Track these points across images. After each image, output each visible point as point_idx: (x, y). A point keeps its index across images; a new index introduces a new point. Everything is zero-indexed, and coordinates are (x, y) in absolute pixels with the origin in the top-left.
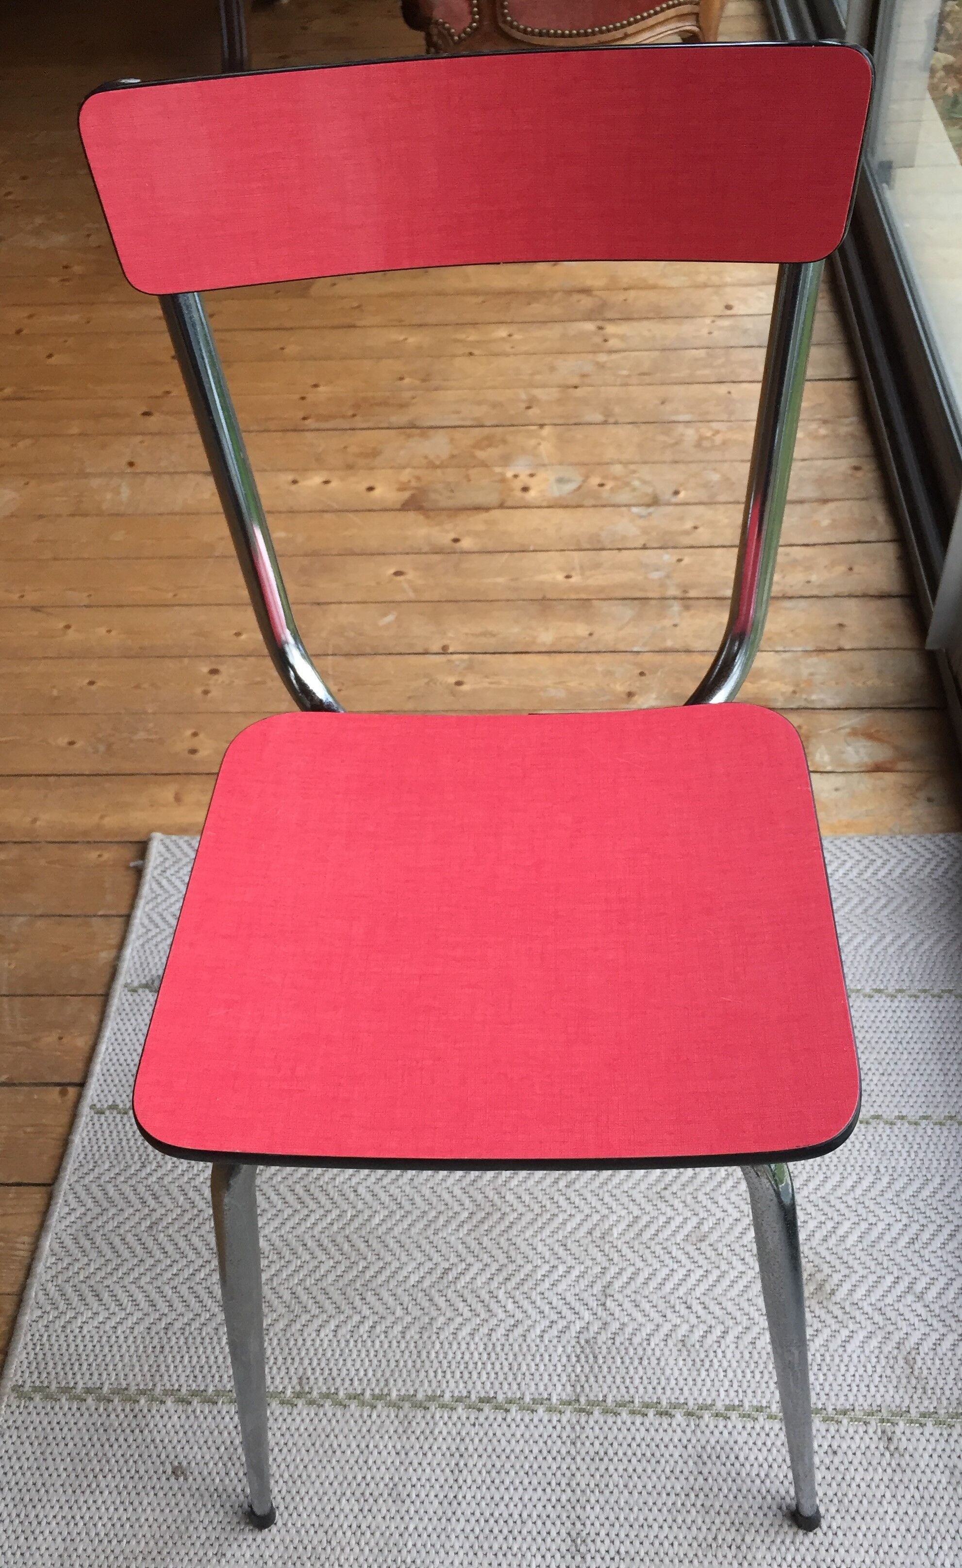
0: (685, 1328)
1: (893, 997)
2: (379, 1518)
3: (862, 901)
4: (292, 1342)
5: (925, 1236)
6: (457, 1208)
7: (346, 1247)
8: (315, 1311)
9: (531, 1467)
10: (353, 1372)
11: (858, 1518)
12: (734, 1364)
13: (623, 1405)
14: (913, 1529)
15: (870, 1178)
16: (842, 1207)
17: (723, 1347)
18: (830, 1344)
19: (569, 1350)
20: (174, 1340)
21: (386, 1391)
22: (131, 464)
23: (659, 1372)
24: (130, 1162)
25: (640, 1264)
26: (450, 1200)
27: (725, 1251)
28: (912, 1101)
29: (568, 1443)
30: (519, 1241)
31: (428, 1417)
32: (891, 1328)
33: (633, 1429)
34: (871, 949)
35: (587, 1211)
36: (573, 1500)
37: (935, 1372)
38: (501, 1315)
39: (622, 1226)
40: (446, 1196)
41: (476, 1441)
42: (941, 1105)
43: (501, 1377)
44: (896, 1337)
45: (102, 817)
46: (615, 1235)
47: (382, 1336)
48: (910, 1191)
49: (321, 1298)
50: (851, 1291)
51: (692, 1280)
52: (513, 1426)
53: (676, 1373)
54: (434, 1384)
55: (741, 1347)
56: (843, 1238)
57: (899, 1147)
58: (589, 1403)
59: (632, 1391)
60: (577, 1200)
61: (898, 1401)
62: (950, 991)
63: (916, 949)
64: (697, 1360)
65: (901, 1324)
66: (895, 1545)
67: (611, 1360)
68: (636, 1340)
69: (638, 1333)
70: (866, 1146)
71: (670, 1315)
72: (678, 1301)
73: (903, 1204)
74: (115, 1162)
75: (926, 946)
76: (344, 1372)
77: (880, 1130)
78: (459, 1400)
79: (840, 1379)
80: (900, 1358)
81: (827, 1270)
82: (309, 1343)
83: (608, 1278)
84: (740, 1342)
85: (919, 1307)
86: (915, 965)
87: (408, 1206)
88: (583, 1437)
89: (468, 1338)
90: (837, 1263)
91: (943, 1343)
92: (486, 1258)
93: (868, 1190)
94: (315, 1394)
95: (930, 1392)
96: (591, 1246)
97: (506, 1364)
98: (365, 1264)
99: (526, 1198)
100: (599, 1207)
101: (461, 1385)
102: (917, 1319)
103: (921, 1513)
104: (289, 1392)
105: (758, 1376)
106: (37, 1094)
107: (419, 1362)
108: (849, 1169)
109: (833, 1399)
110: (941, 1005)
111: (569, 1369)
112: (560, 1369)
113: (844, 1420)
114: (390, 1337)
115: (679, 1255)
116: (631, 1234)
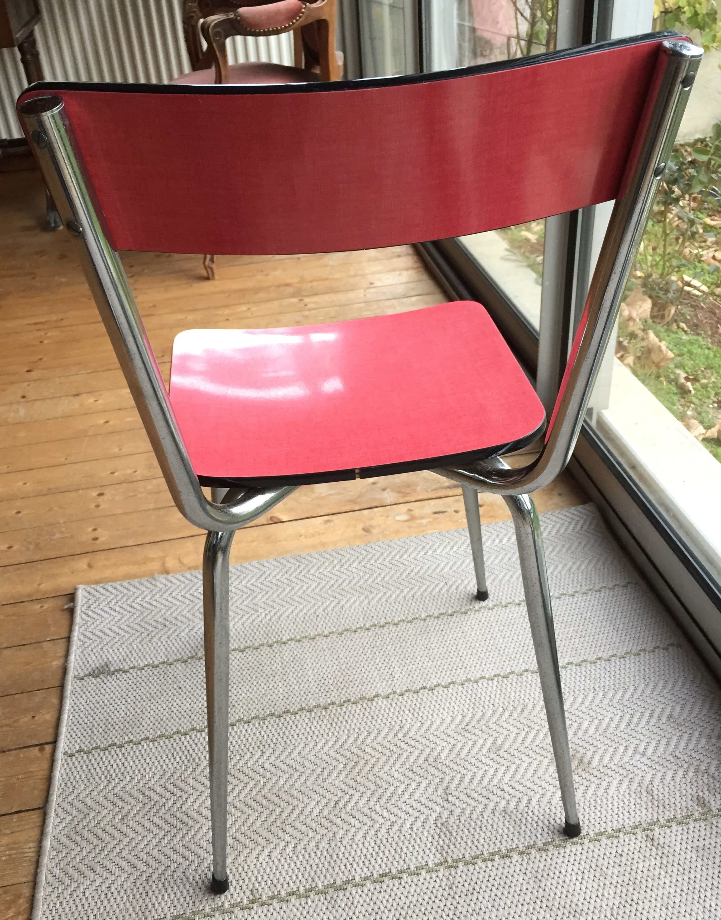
0: (504, 802)
1: (573, 596)
4: (240, 869)
5: (635, 720)
6: (334, 763)
7: (264, 802)
8: (252, 845)
9: (426, 909)
10: (288, 879)
11: (648, 891)
13: (477, 857)
14: (685, 889)
15: (591, 695)
16: (580, 714)
17: (531, 809)
18: (597, 793)
19: (432, 832)
20: (154, 887)
21: (314, 885)
22: (24, 397)
23: (494, 833)
24: (99, 782)
25: (464, 771)
26: (329, 760)
27: (516, 753)
28: (602, 649)
29: (447, 888)
30: (381, 774)
31: (348, 894)
32: (632, 775)
33: (488, 870)
35: (421, 747)
37: (667, 795)
38: (381, 821)
39: (446, 751)
40: (325, 757)
41: (384, 901)
42: (621, 647)
43: (391, 859)
44: (637, 780)
45: (40, 584)
46: (443, 758)
47: (303, 851)
48: (618, 697)
49: (254, 837)
50: (601, 759)
51: (500, 774)
52: (407, 887)
53: (506, 830)
54: (347, 873)
55: (543, 806)
56: (586, 731)
57: (603, 675)
58: (454, 861)
59: (480, 847)
61: (650, 816)
62: (605, 587)
63: (578, 569)
64: (517, 820)
65: (638, 771)
66: (677, 901)
67: (461, 832)
68: (474, 817)
69: (474, 812)
70: (583, 678)
71: (491, 797)
72: (494, 788)
74: (88, 784)
75: (584, 567)
76: (282, 880)
77: (589, 668)
78: (366, 879)
79: (610, 812)
80: (642, 791)
81: (582, 751)
82: (252, 867)
83: (446, 783)
84: (541, 803)
85: (644, 760)
87: (301, 769)
88: (456, 882)
89: (362, 840)
90: (587, 745)
91: (666, 777)
92: (362, 789)
93: (592, 701)
94: (264, 898)
95: (667, 807)
96: (429, 767)
97: (392, 850)
98: (280, 810)
99: (380, 748)
100: (428, 744)
101: (365, 870)
102: (645, 767)
103: (686, 878)
104: (245, 901)
106: (22, 754)
107: (332, 862)
108: (577, 692)
109: (610, 824)
110: (602, 595)
111: (435, 843)
112: (429, 845)
113: (621, 835)
114: (309, 851)
115: (488, 761)
116: (453, 755)
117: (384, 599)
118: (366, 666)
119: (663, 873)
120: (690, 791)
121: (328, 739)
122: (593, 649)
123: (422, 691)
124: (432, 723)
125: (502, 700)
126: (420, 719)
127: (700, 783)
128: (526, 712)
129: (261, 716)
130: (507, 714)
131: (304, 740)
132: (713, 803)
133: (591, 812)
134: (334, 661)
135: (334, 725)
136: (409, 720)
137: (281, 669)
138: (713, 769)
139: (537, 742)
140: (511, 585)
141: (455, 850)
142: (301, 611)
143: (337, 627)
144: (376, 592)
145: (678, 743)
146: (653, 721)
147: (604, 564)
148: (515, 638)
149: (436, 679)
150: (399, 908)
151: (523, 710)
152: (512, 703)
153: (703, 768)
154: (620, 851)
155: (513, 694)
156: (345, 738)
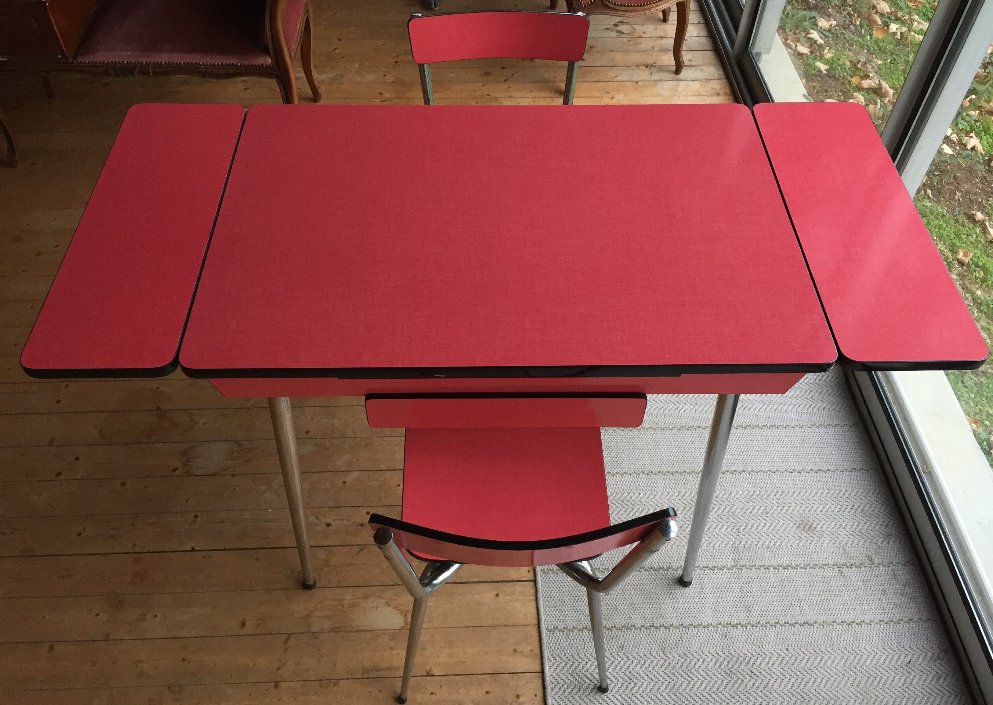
0: (768, 542)
1: (818, 427)
2: (680, 604)
3: (801, 391)
5: (843, 509)
9: (726, 586)
10: (658, 560)
11: (836, 596)
12: (787, 552)
13: (752, 566)
14: (853, 598)
16: (814, 502)
17: (782, 547)
19: (730, 550)
23: (762, 556)
25: (748, 522)
28: (831, 464)
29: (737, 579)
32: (836, 539)
33: (757, 573)
34: (807, 409)
35: (725, 505)
36: (743, 595)
37: (853, 552)
39: (739, 510)
42: (842, 465)
43: (709, 560)
44: (839, 541)
46: (737, 513)
48: (835, 494)
50: (821, 528)
51: (767, 526)
53: (768, 556)
55: (788, 547)
56: (816, 511)
57: (829, 480)
58: (741, 566)
59: (754, 562)
60: (721, 502)
61: (842, 561)
62: (839, 425)
64: (774, 552)
65: (840, 537)
66: (849, 603)
67: (745, 553)
68: (752, 546)
69: (752, 544)
71: (761, 538)
72: (763, 534)
73: (834, 499)
75: (827, 409)
76: (655, 561)
77: (822, 475)
80: (841, 548)
83: (737, 527)
85: (845, 532)
86: (824, 415)
88: (741, 576)
90: (815, 519)
91: (854, 543)
93: (821, 495)
95: (852, 558)
102: (844, 536)
103: (855, 594)
105: (795, 556)
108: (813, 488)
111: (731, 556)
112: (728, 557)
113: (826, 568)
114: (667, 549)
115: (761, 519)
116: (742, 513)
117: (705, 410)
118: (694, 452)
119: (844, 589)
120: (865, 551)
121: (675, 491)
122: (826, 463)
123: (726, 473)
124: (731, 493)
125: (771, 486)
126: (725, 489)
127: (872, 548)
128: (784, 495)
129: (637, 472)
130: (773, 494)
131: (662, 490)
132: (876, 560)
133: (812, 554)
134: (676, 446)
135: (678, 484)
136: (719, 489)
137: (646, 446)
138: (879, 543)
139: (788, 513)
140: (782, 414)
141: (741, 561)
142: (655, 409)
143: (677, 424)
144: (699, 404)
145: (864, 526)
146: (852, 512)
147: (840, 409)
148: (782, 450)
149: (735, 467)
150: (713, 584)
151: (782, 494)
152: (776, 489)
153: (874, 541)
154: (824, 575)
155: (777, 483)
156: (683, 493)
